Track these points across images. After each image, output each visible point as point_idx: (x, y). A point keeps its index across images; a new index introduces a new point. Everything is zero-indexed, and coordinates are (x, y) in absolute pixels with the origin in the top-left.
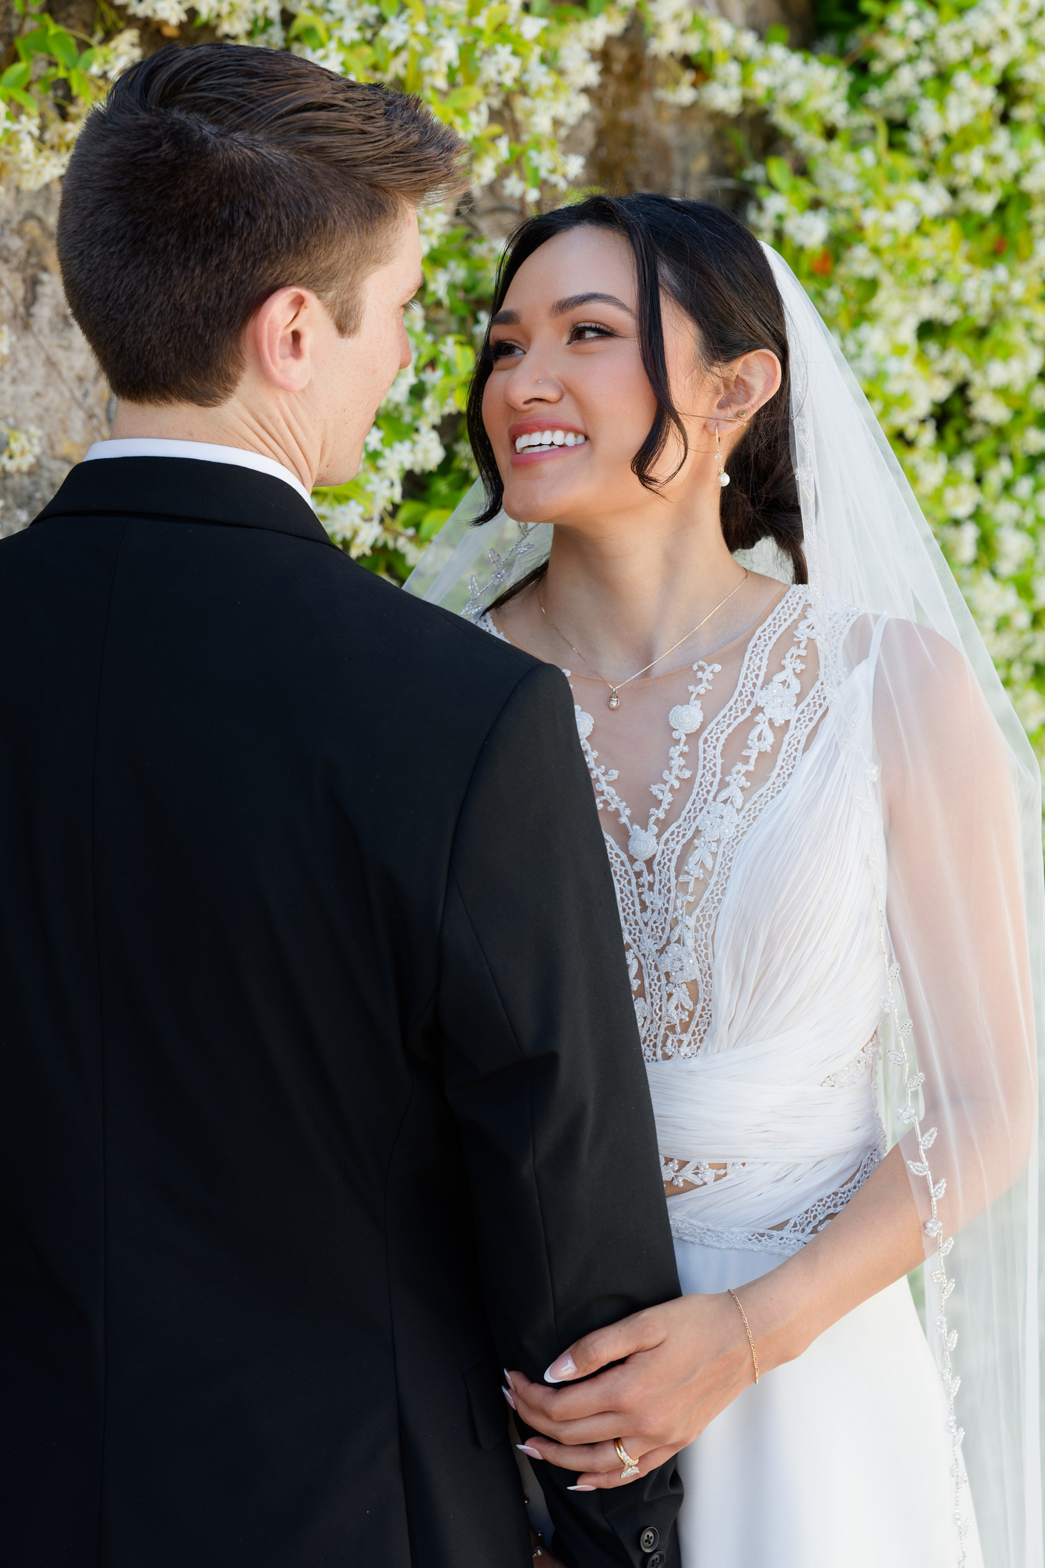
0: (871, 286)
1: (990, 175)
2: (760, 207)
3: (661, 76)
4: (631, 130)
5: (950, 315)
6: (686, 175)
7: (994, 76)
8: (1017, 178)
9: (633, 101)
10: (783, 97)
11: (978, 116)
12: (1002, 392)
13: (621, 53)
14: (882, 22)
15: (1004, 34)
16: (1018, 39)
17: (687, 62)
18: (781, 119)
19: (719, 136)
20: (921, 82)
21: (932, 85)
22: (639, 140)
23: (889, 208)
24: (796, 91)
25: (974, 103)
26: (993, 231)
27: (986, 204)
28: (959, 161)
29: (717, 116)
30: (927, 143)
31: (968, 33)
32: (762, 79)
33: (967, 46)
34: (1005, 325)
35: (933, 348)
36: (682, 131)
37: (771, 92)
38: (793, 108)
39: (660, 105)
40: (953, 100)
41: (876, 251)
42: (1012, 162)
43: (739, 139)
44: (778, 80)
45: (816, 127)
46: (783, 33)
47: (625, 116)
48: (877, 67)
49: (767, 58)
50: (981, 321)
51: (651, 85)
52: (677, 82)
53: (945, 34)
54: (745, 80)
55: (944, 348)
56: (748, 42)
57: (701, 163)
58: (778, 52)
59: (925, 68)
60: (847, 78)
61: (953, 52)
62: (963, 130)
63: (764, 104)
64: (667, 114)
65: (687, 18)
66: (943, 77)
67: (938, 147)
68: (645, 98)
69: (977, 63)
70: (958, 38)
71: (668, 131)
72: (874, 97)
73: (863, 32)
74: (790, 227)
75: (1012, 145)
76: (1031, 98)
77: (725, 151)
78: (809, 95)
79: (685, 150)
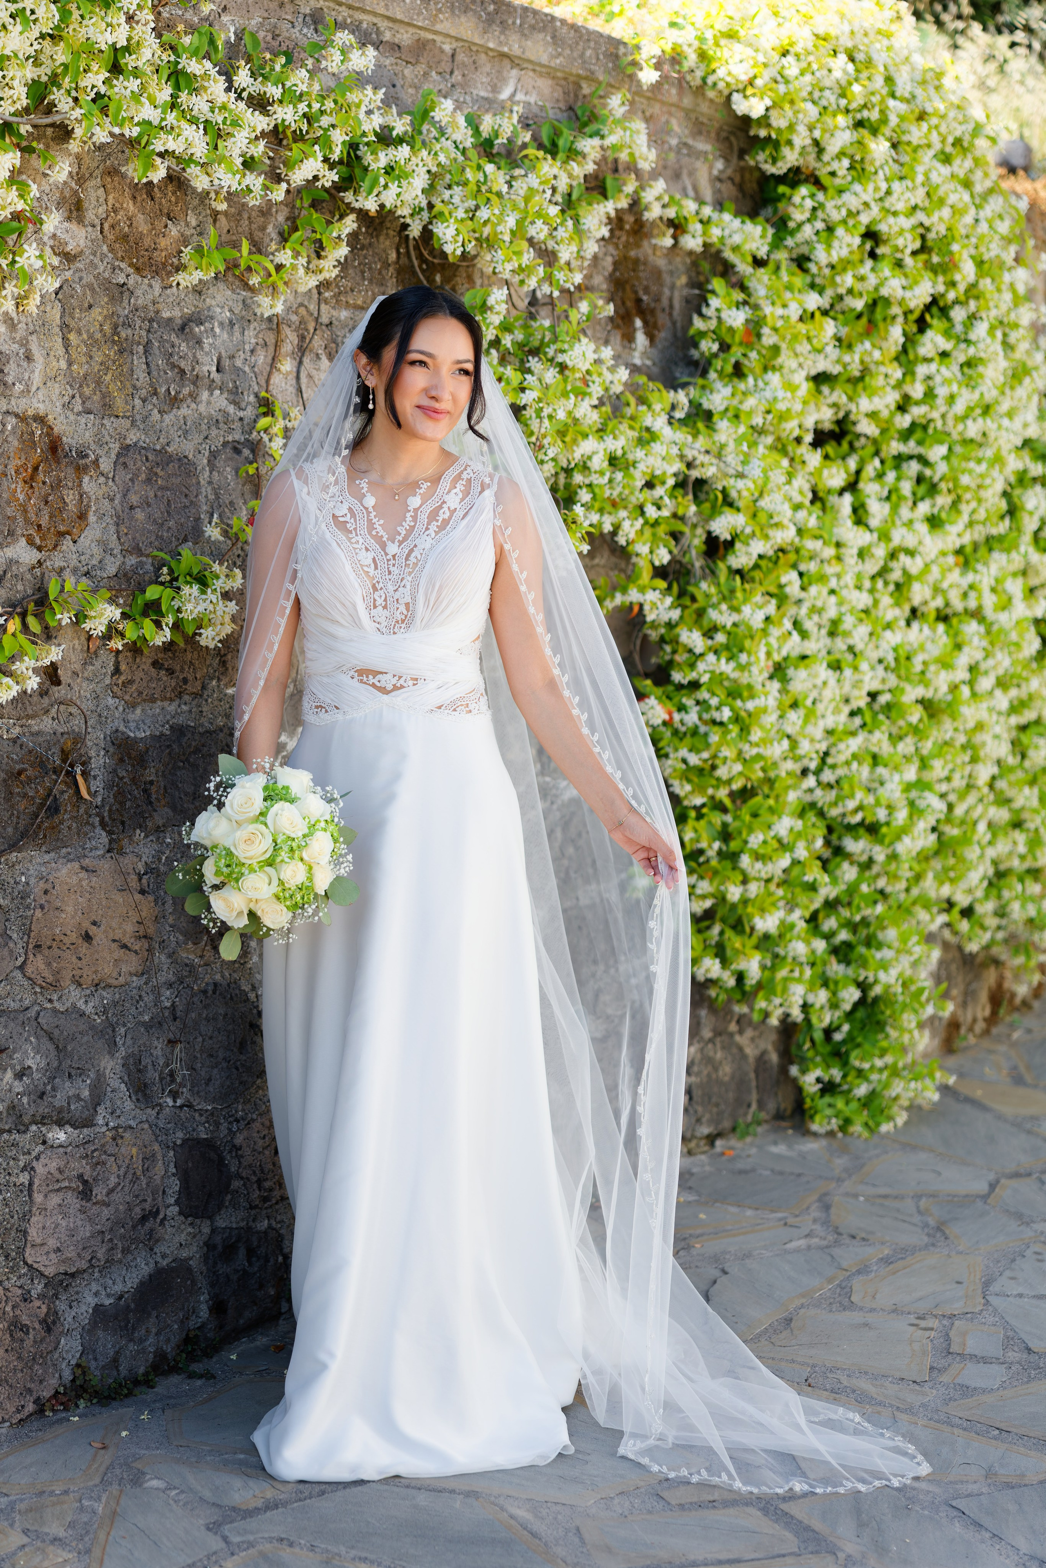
0: (775, 350)
1: (858, 286)
2: (708, 305)
3: (655, 232)
4: (636, 261)
5: (836, 370)
6: (673, 287)
7: (862, 230)
8: (876, 289)
9: (638, 245)
10: (729, 242)
11: (851, 252)
12: (873, 415)
13: (630, 219)
14: (790, 198)
15: (866, 204)
16: (875, 209)
17: (671, 223)
18: (728, 254)
19: (695, 264)
20: (817, 233)
21: (824, 235)
22: (642, 268)
23: (785, 306)
24: (737, 239)
25: (849, 245)
26: (864, 320)
27: (859, 304)
28: (838, 279)
29: (691, 253)
30: (820, 268)
31: (844, 205)
32: (715, 233)
33: (844, 212)
34: (871, 375)
35: (825, 389)
36: (670, 263)
37: (722, 239)
38: (736, 249)
39: (655, 247)
40: (836, 244)
41: (775, 330)
42: (872, 280)
43: (705, 266)
44: (727, 232)
45: (750, 259)
46: (730, 205)
47: (632, 253)
48: (791, 225)
49: (721, 219)
50: (857, 374)
51: (649, 236)
52: (664, 235)
53: (829, 205)
54: (704, 233)
55: (832, 390)
56: (707, 211)
57: (683, 280)
58: (727, 217)
59: (820, 225)
60: (770, 231)
61: (836, 216)
62: (841, 260)
63: (718, 245)
64: (658, 253)
65: (666, 199)
66: (830, 229)
67: (827, 271)
68: (645, 243)
69: (851, 222)
70: (838, 208)
71: (661, 263)
72: (790, 242)
73: (781, 205)
74: (724, 315)
75: (873, 269)
76: (885, 242)
77: (698, 273)
78: (745, 240)
79: (671, 273)
